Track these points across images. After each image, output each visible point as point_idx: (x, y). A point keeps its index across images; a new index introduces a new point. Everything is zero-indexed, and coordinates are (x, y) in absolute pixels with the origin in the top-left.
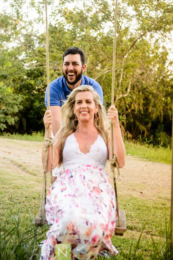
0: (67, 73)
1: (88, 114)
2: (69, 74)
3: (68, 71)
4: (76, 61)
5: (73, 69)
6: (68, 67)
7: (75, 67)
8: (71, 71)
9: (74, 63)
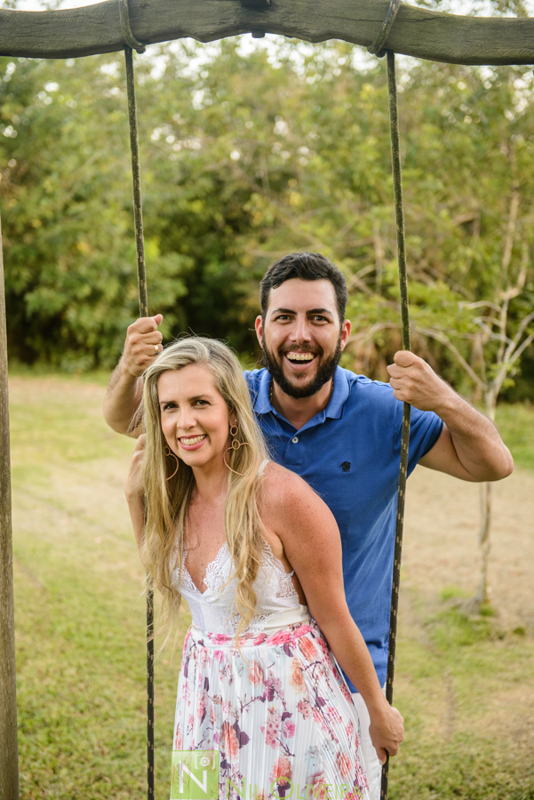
0: (283, 351)
1: (206, 441)
2: (293, 355)
3: (288, 344)
4: (322, 307)
5: (309, 338)
6: (289, 327)
7: (316, 329)
8: (304, 346)
9: (316, 316)
